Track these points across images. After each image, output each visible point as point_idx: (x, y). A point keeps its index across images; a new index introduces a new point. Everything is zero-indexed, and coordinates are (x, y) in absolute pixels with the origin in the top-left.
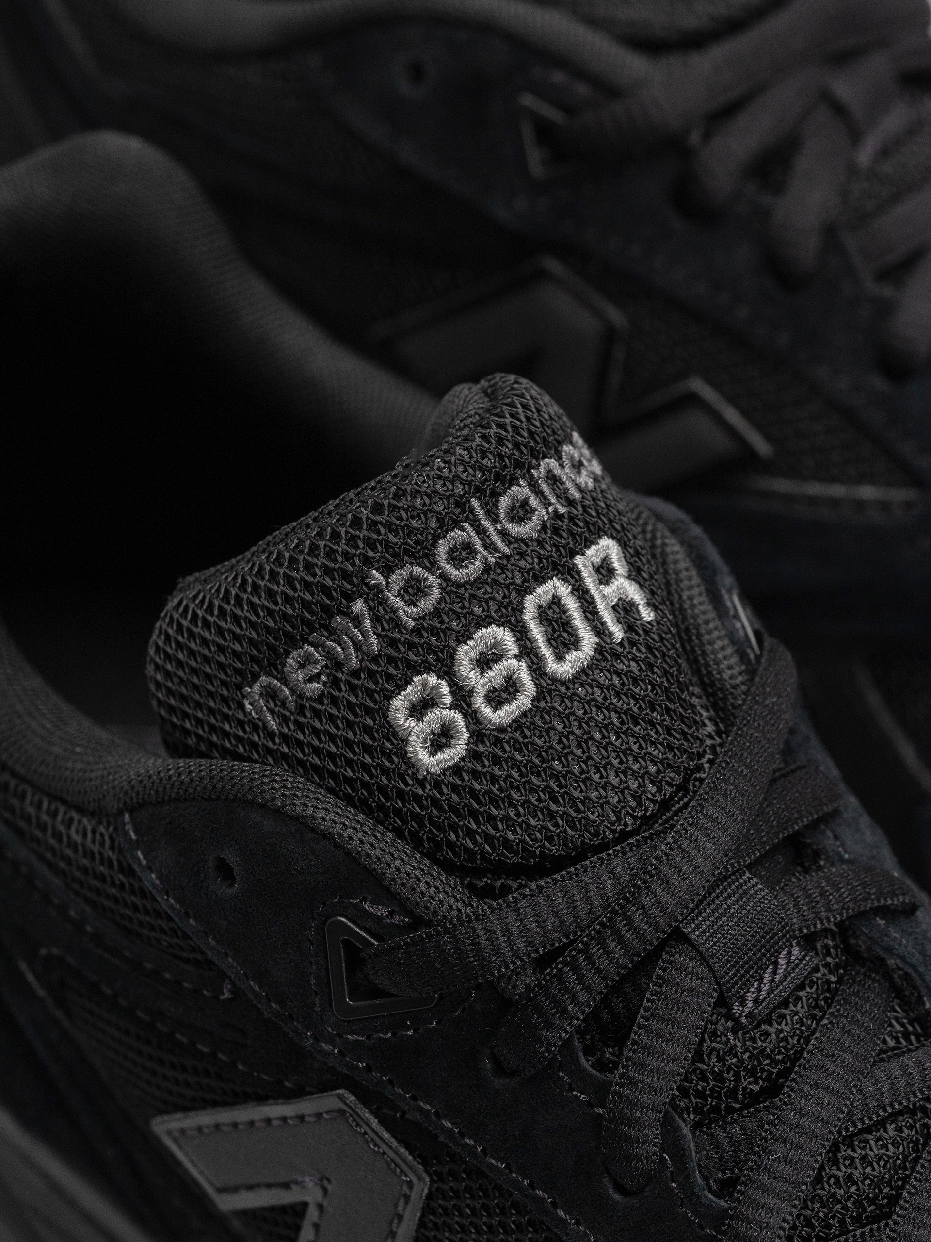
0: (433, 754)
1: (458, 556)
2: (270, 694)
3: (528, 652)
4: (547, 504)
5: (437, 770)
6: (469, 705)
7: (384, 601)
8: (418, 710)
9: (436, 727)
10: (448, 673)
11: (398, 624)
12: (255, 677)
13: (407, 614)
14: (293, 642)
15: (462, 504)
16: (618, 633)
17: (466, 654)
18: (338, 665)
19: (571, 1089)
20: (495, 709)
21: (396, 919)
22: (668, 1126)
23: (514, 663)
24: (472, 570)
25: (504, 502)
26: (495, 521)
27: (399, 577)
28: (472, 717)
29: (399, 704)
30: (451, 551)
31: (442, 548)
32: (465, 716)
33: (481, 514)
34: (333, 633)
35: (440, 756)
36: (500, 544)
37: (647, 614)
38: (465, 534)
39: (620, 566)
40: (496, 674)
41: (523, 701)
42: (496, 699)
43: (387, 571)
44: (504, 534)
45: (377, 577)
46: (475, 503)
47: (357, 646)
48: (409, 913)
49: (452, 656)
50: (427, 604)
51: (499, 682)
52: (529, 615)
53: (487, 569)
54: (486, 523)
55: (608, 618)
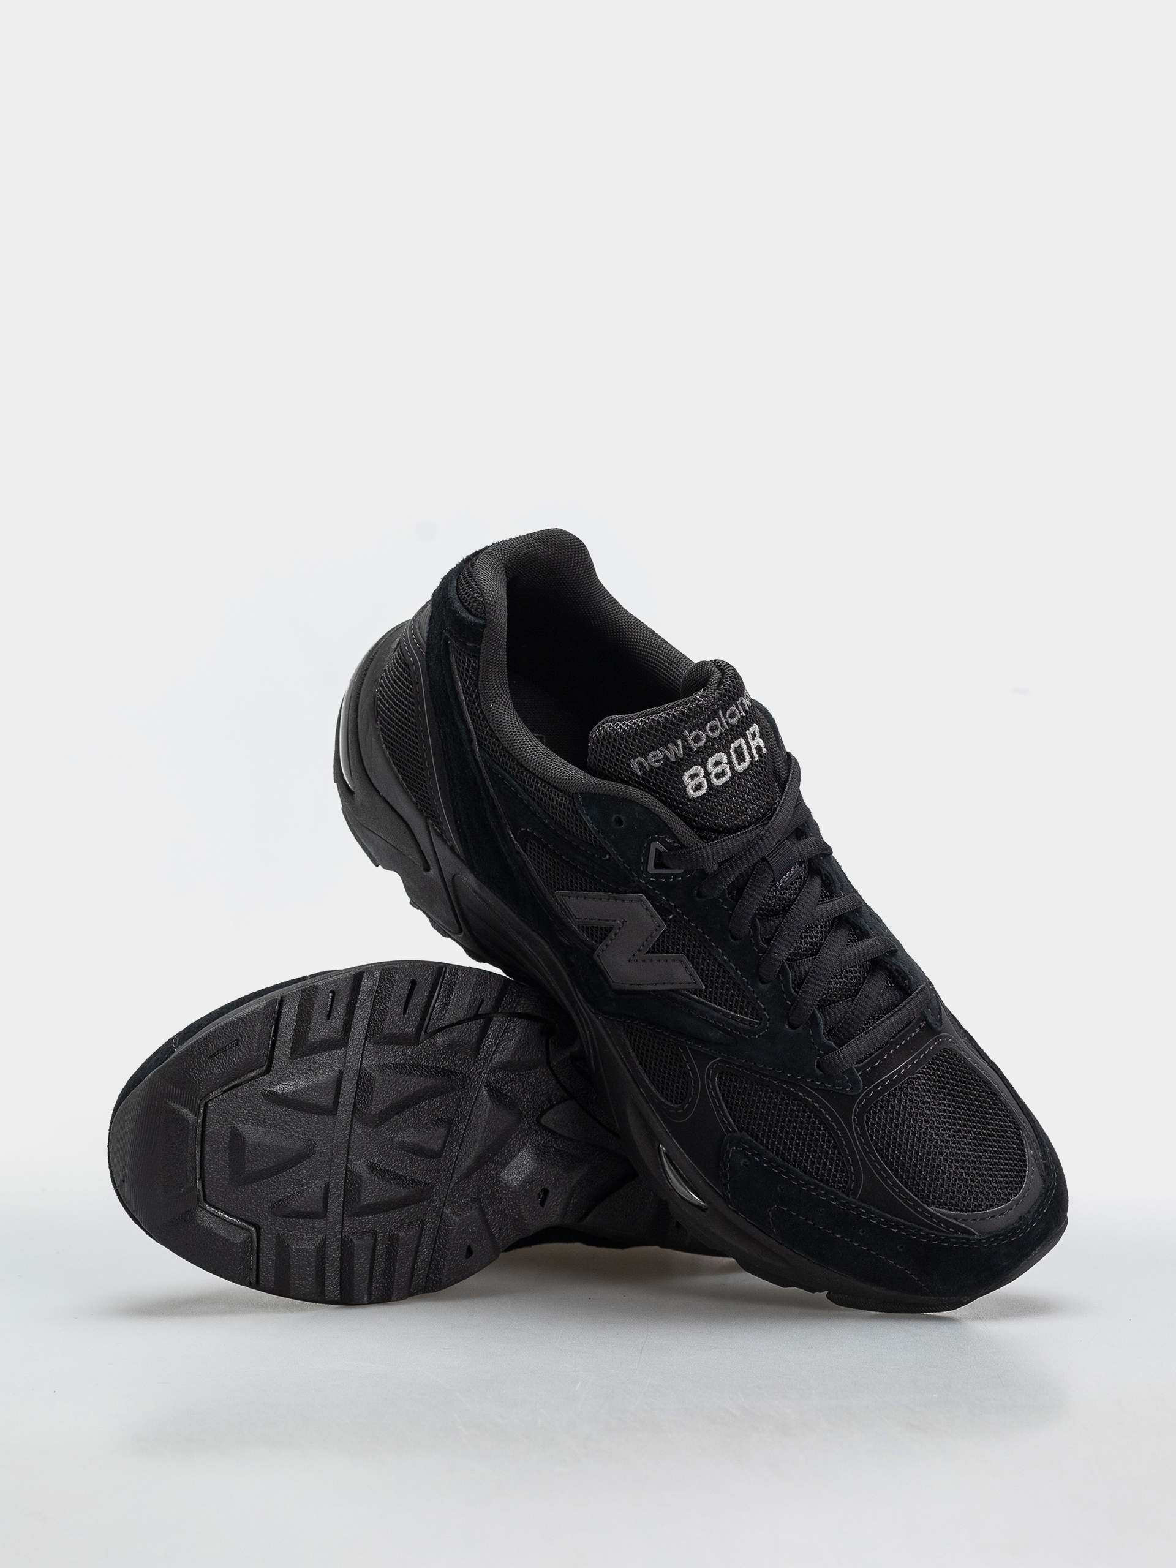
0: (694, 791)
1: (714, 728)
2: (640, 764)
3: (730, 762)
4: (740, 712)
5: (695, 797)
6: (709, 777)
7: (687, 741)
8: (692, 777)
9: (697, 783)
10: (704, 767)
11: (691, 749)
12: (636, 757)
13: (695, 746)
14: (654, 749)
15: (716, 713)
16: (757, 757)
17: (711, 761)
18: (668, 759)
19: (722, 904)
20: (717, 780)
21: (676, 845)
22: (753, 920)
23: (726, 765)
24: (717, 734)
25: (728, 712)
26: (725, 718)
27: (694, 734)
28: (709, 781)
29: (687, 774)
30: (711, 727)
31: (709, 725)
32: (707, 780)
33: (721, 715)
34: (667, 749)
35: (697, 793)
36: (726, 726)
37: (764, 751)
38: (717, 722)
39: (758, 734)
40: (719, 769)
41: (726, 778)
42: (718, 776)
43: (690, 732)
44: (727, 723)
45: (686, 733)
46: (720, 712)
47: (676, 754)
48: (680, 843)
49: (707, 760)
50: (701, 744)
51: (720, 771)
52: (732, 751)
53: (721, 734)
54: (723, 719)
55: (754, 751)
